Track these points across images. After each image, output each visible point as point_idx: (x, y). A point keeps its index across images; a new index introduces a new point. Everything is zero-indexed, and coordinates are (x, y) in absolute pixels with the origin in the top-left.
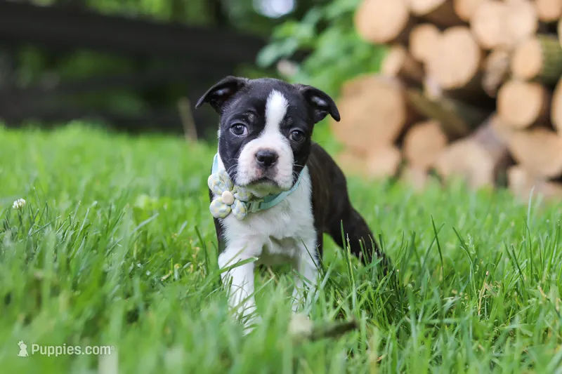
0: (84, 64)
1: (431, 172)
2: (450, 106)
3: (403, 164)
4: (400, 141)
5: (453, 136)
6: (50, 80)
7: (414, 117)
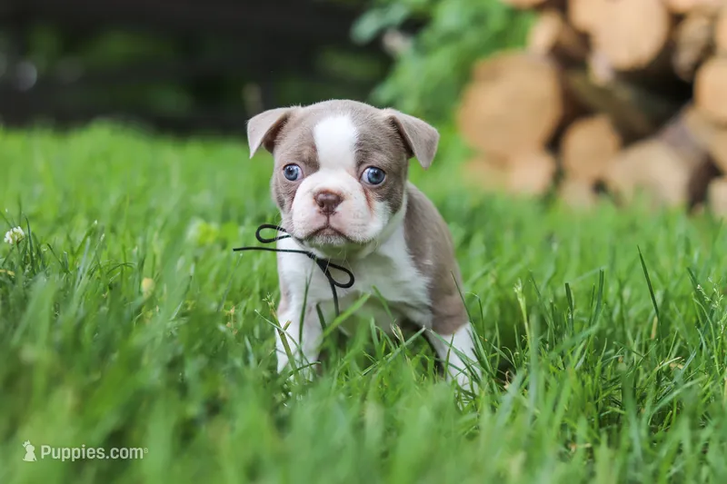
0: (116, 47)
1: (600, 187)
2: (625, 94)
3: (559, 176)
4: (554, 144)
5: (630, 137)
6: (71, 69)
7: (574, 109)
